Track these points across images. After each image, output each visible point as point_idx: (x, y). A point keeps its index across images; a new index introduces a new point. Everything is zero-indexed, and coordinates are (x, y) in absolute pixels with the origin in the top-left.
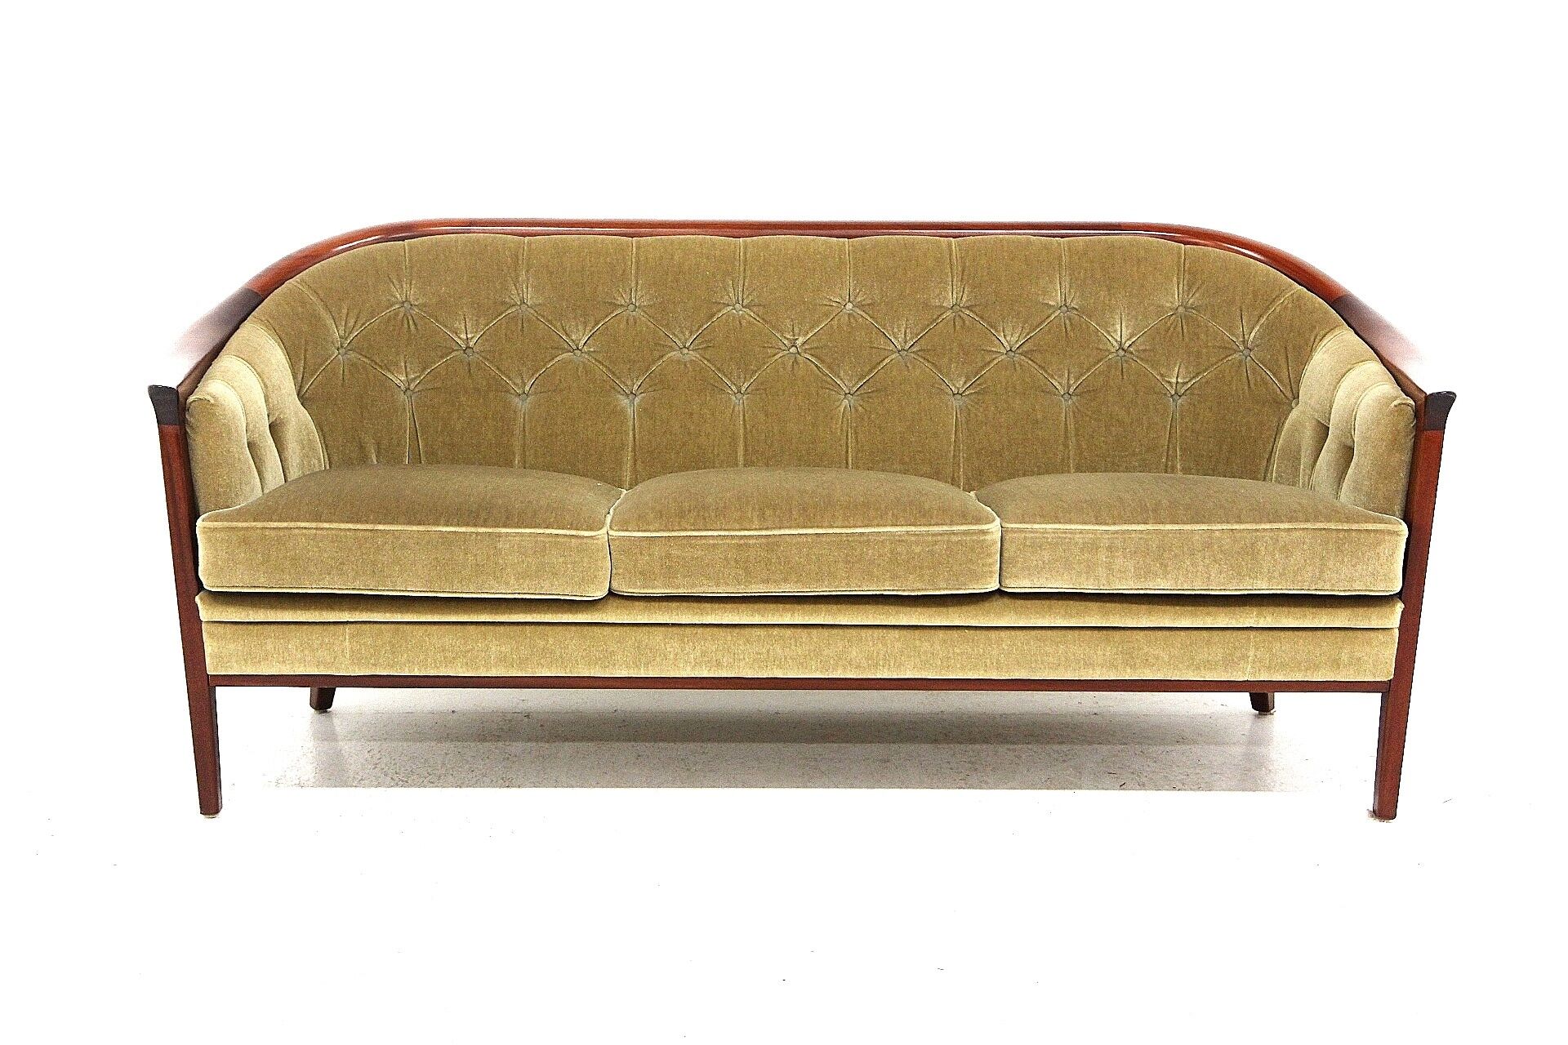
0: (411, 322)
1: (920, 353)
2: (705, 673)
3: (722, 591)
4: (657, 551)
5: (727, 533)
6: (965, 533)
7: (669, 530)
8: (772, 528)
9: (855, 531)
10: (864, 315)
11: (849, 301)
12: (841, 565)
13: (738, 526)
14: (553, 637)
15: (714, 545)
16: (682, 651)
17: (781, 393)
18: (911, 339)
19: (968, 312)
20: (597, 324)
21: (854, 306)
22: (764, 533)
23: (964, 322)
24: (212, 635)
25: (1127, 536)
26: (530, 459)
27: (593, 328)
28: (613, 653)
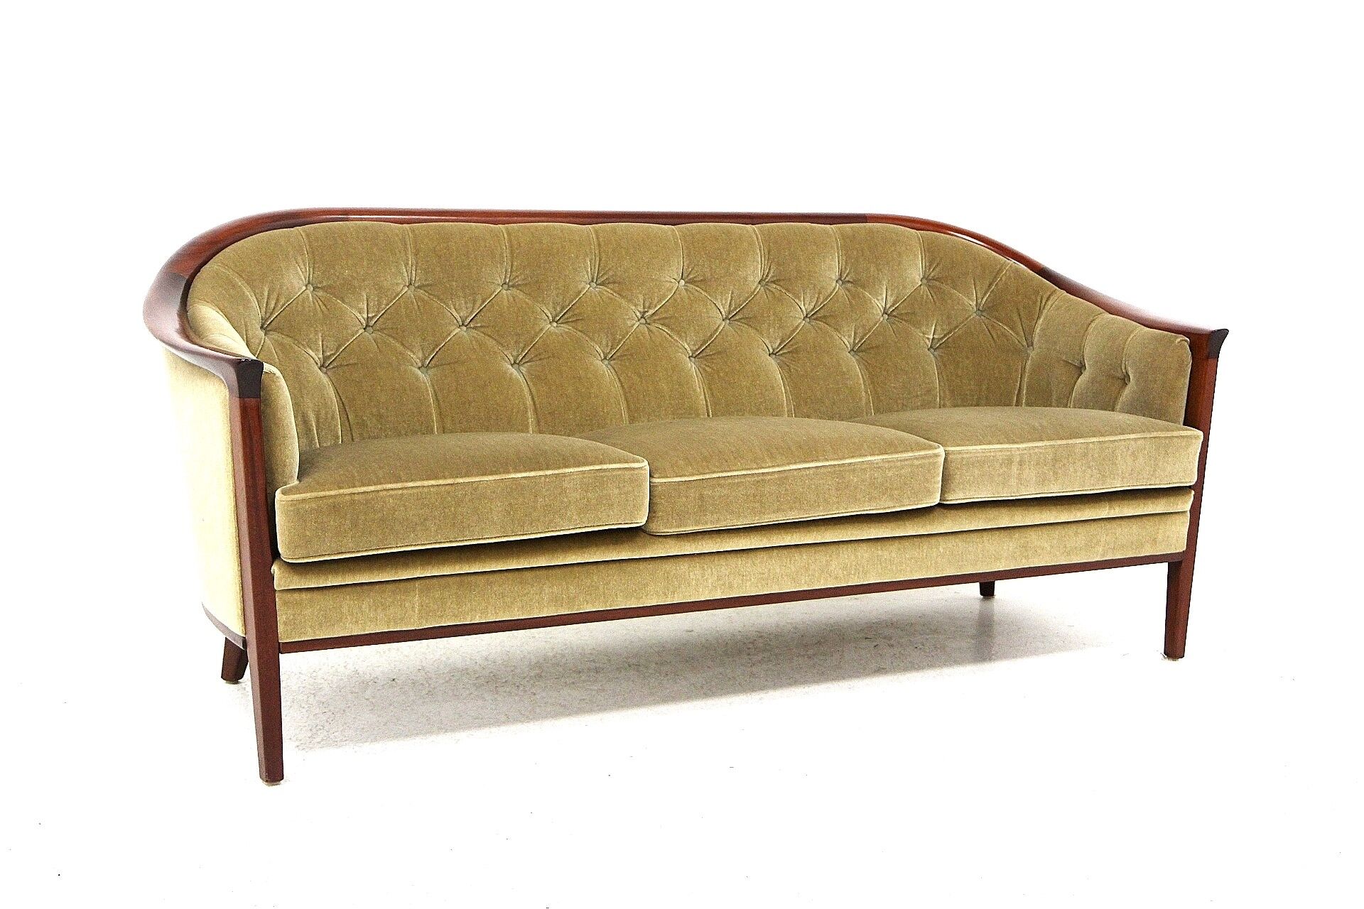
0: (321, 303)
1: (743, 321)
2: (719, 595)
3: (741, 523)
4: (693, 494)
5: (749, 472)
6: (923, 457)
7: (701, 474)
8: (783, 465)
9: (844, 462)
10: (698, 289)
11: (682, 278)
12: (833, 492)
13: (755, 466)
14: (596, 577)
15: (738, 483)
16: (703, 577)
17: (647, 357)
18: (735, 309)
19: (774, 286)
20: (483, 302)
21: (686, 283)
22: (777, 469)
23: (774, 294)
24: (285, 603)
25: (1032, 451)
26: (449, 425)
27: (481, 305)
28: (646, 585)
